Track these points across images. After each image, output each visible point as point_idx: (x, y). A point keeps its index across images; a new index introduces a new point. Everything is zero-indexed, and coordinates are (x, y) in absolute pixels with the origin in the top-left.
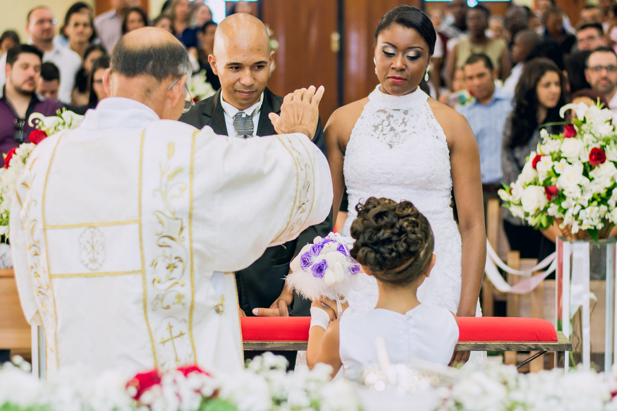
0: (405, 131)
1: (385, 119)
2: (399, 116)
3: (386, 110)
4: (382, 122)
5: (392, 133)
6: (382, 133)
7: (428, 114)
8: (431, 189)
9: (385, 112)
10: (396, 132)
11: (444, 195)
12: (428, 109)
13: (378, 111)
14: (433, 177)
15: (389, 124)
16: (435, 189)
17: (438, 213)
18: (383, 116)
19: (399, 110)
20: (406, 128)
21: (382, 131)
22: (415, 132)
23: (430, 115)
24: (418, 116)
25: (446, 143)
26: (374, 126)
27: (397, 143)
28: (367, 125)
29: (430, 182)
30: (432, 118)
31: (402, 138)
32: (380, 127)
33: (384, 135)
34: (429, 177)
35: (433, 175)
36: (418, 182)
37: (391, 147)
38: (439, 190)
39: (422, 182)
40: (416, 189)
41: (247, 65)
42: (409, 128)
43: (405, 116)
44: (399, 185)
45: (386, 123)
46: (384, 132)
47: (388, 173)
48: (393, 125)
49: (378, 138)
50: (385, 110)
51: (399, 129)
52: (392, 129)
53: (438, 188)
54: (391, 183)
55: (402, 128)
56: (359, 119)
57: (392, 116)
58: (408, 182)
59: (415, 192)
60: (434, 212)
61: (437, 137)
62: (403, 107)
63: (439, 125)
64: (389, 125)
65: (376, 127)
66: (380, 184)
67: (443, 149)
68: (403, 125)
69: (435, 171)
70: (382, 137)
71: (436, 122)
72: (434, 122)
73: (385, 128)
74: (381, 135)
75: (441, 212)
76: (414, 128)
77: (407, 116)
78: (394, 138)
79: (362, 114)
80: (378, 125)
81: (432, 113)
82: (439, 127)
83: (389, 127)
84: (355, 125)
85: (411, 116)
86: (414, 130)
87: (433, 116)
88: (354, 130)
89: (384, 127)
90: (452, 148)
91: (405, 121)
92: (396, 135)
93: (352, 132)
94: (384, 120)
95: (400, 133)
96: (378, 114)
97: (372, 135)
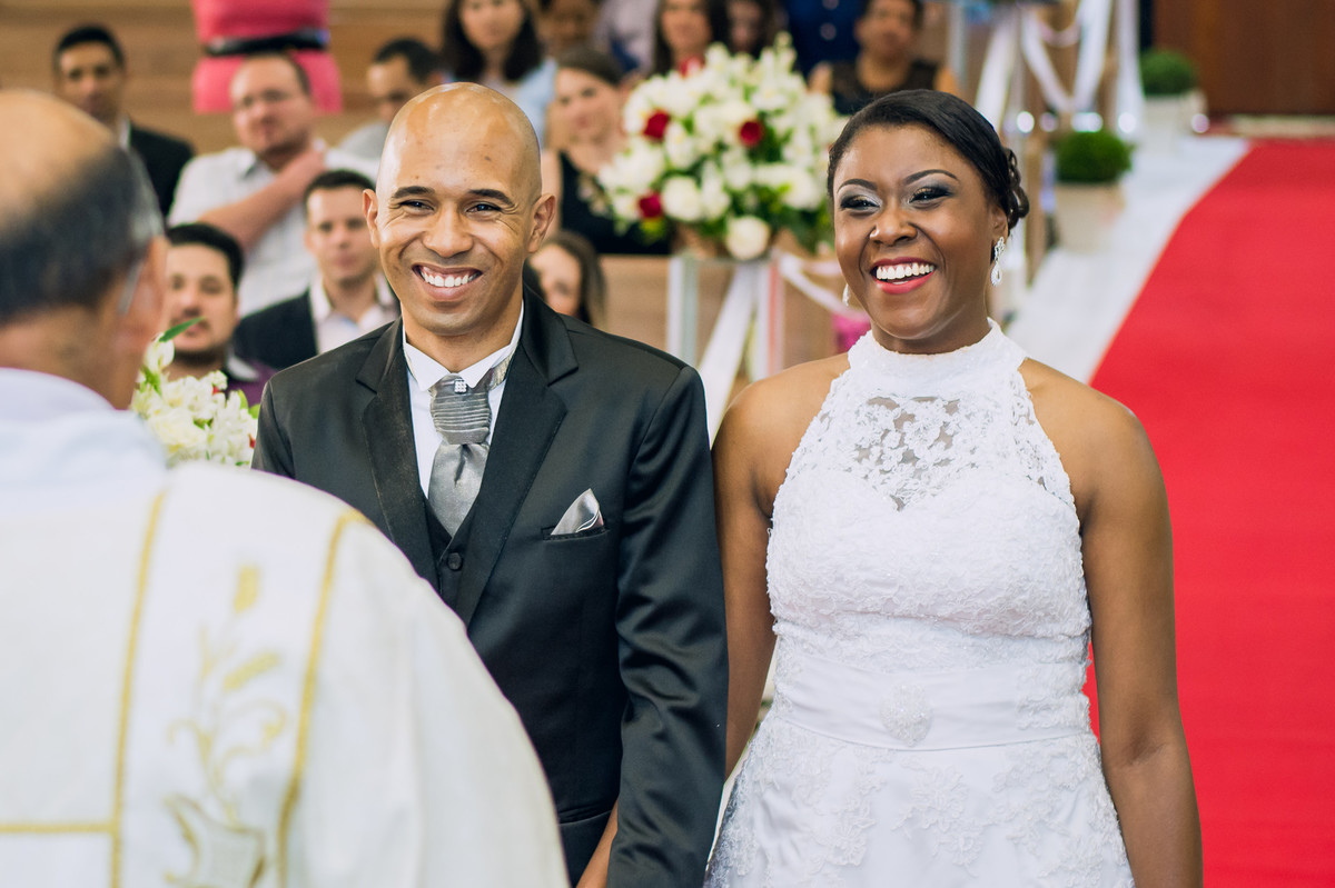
0: (946, 462)
1: (891, 426)
2: (930, 415)
3: (897, 400)
4: (883, 437)
5: (908, 467)
6: (881, 467)
7: (1019, 411)
8: (1022, 636)
9: (891, 405)
10: (919, 464)
11: (1061, 655)
12: (1018, 395)
13: (871, 402)
14: (1023, 597)
15: (902, 440)
16: (1032, 637)
17: (1036, 711)
18: (886, 418)
19: (932, 399)
20: (950, 453)
21: (880, 461)
22: (973, 465)
23: (1025, 411)
24: (987, 415)
25: (1071, 499)
26: (859, 448)
27: (917, 495)
28: (839, 442)
29: (1013, 612)
30: (1031, 423)
31: (934, 482)
32: (876, 451)
33: (883, 472)
34: (1008, 599)
35: (1022, 591)
36: (975, 612)
37: (900, 505)
38: (1044, 638)
39: (988, 611)
40: (973, 635)
41: (448, 196)
42: (958, 453)
43: (947, 418)
44: (921, 618)
45: (894, 437)
46: (886, 466)
47: (888, 584)
48: (913, 444)
49: (866, 477)
50: (893, 398)
51: (927, 456)
52: (909, 458)
53: (1040, 632)
54: (897, 612)
55: (939, 452)
56: (816, 421)
57: (911, 417)
58: (944, 611)
59: (970, 641)
60: (1024, 707)
61: (1041, 481)
62: (946, 391)
63: (1050, 443)
64: (901, 443)
65: (863, 452)
66: (864, 613)
67: (1055, 516)
68: (942, 444)
69: (1028, 580)
70: (876, 477)
71: (1043, 433)
72: (1037, 435)
73: (888, 452)
74: (877, 470)
75: (1047, 708)
76: (972, 452)
77: (955, 415)
78: (912, 481)
79: (826, 407)
80: (871, 446)
81: (1031, 405)
82: (1048, 450)
83: (902, 450)
84: (803, 439)
85: (968, 417)
86: (973, 458)
87: (1033, 417)
88: (797, 454)
89: (886, 450)
90: (1088, 513)
91: (949, 432)
92: (917, 473)
93: (793, 460)
94: (887, 431)
95: (931, 467)
96: (870, 409)
97: (849, 470)
